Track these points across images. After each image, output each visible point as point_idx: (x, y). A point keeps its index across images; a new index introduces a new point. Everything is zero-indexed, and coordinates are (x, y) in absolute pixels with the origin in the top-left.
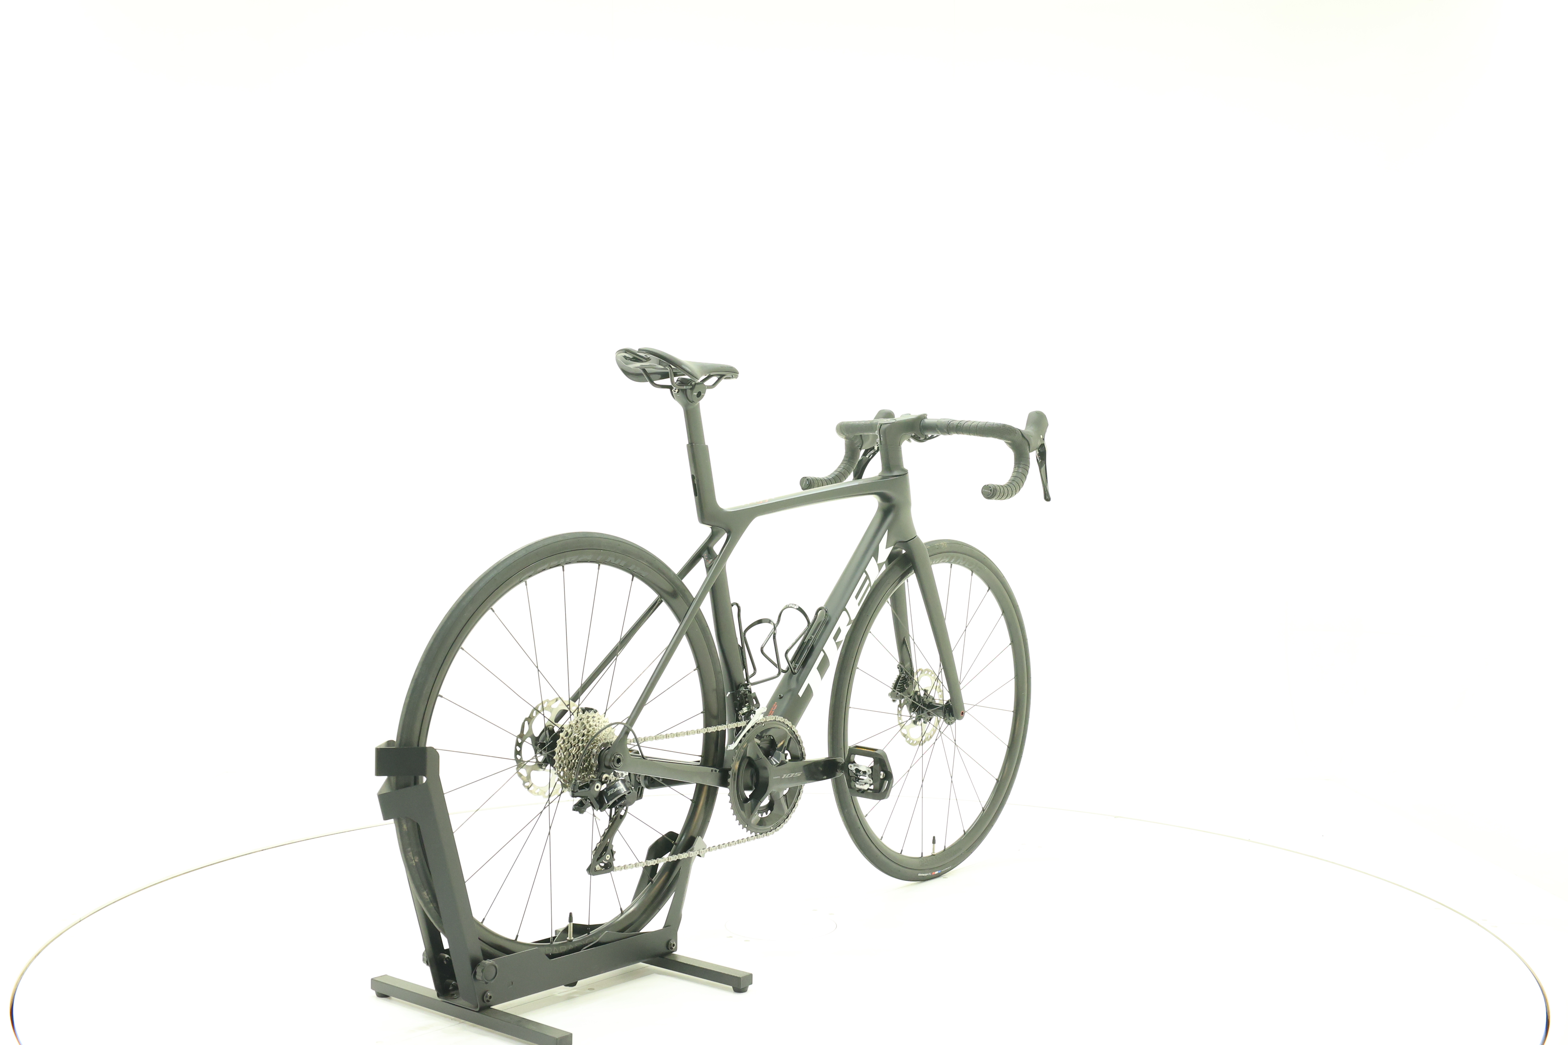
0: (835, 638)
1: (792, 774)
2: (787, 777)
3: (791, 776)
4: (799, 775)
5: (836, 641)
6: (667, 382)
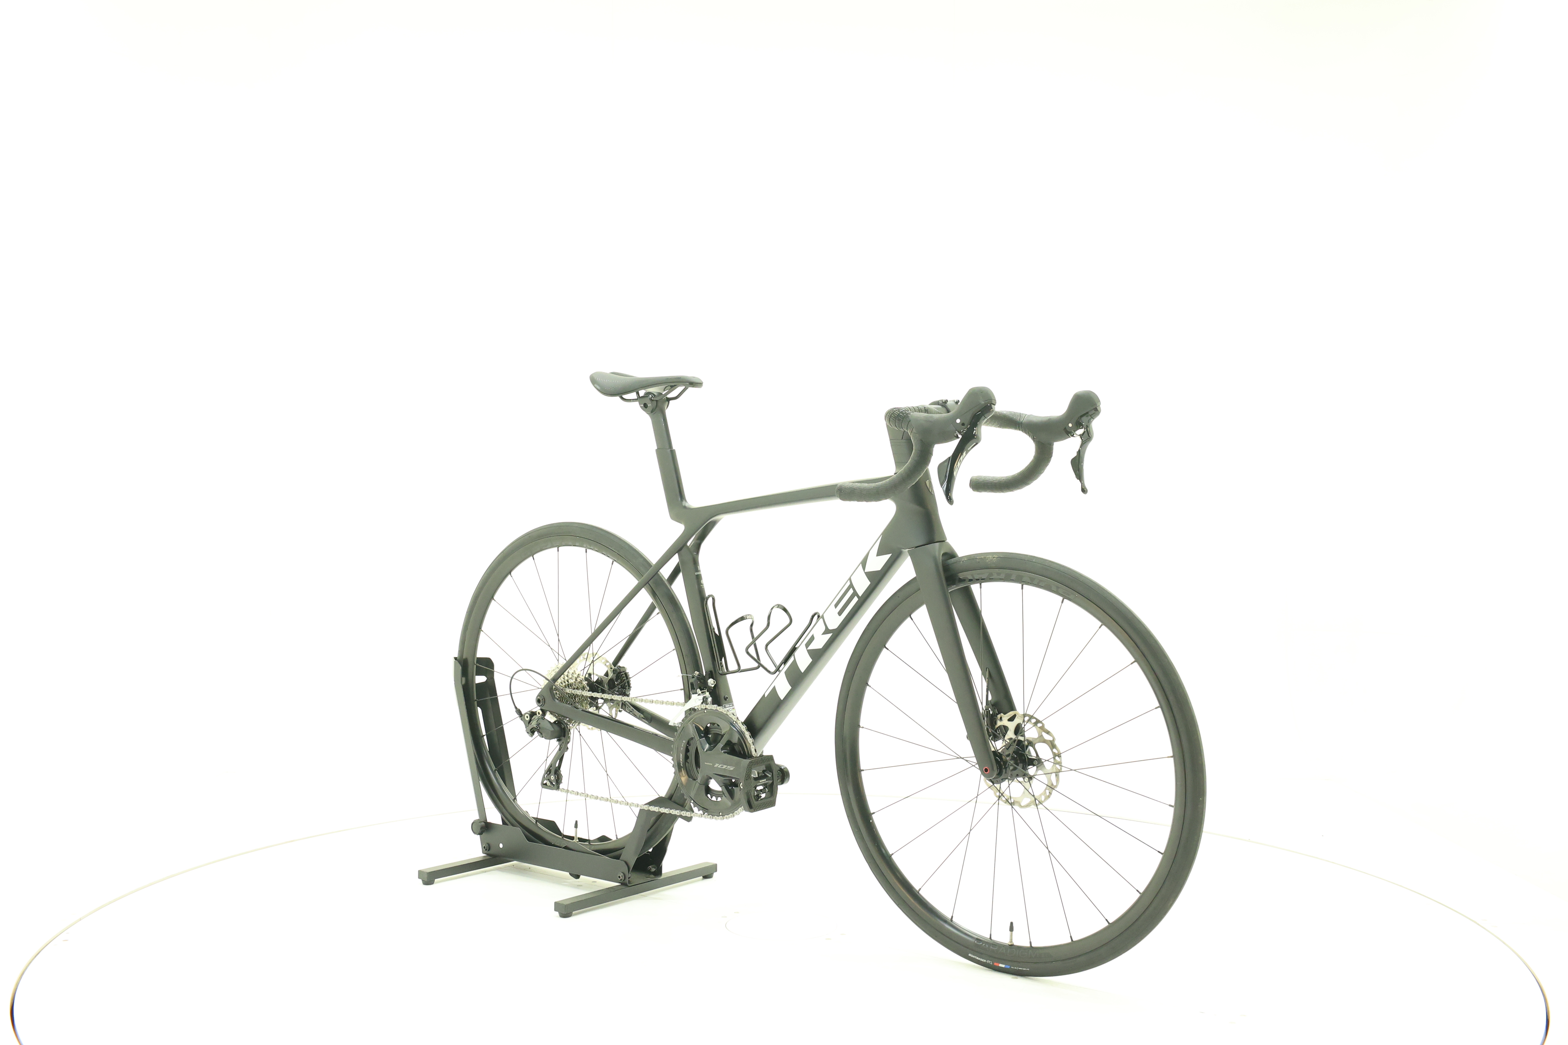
0: (807, 645)
1: (725, 767)
2: (719, 767)
3: (724, 768)
4: (732, 769)
5: (808, 649)
6: (633, 395)
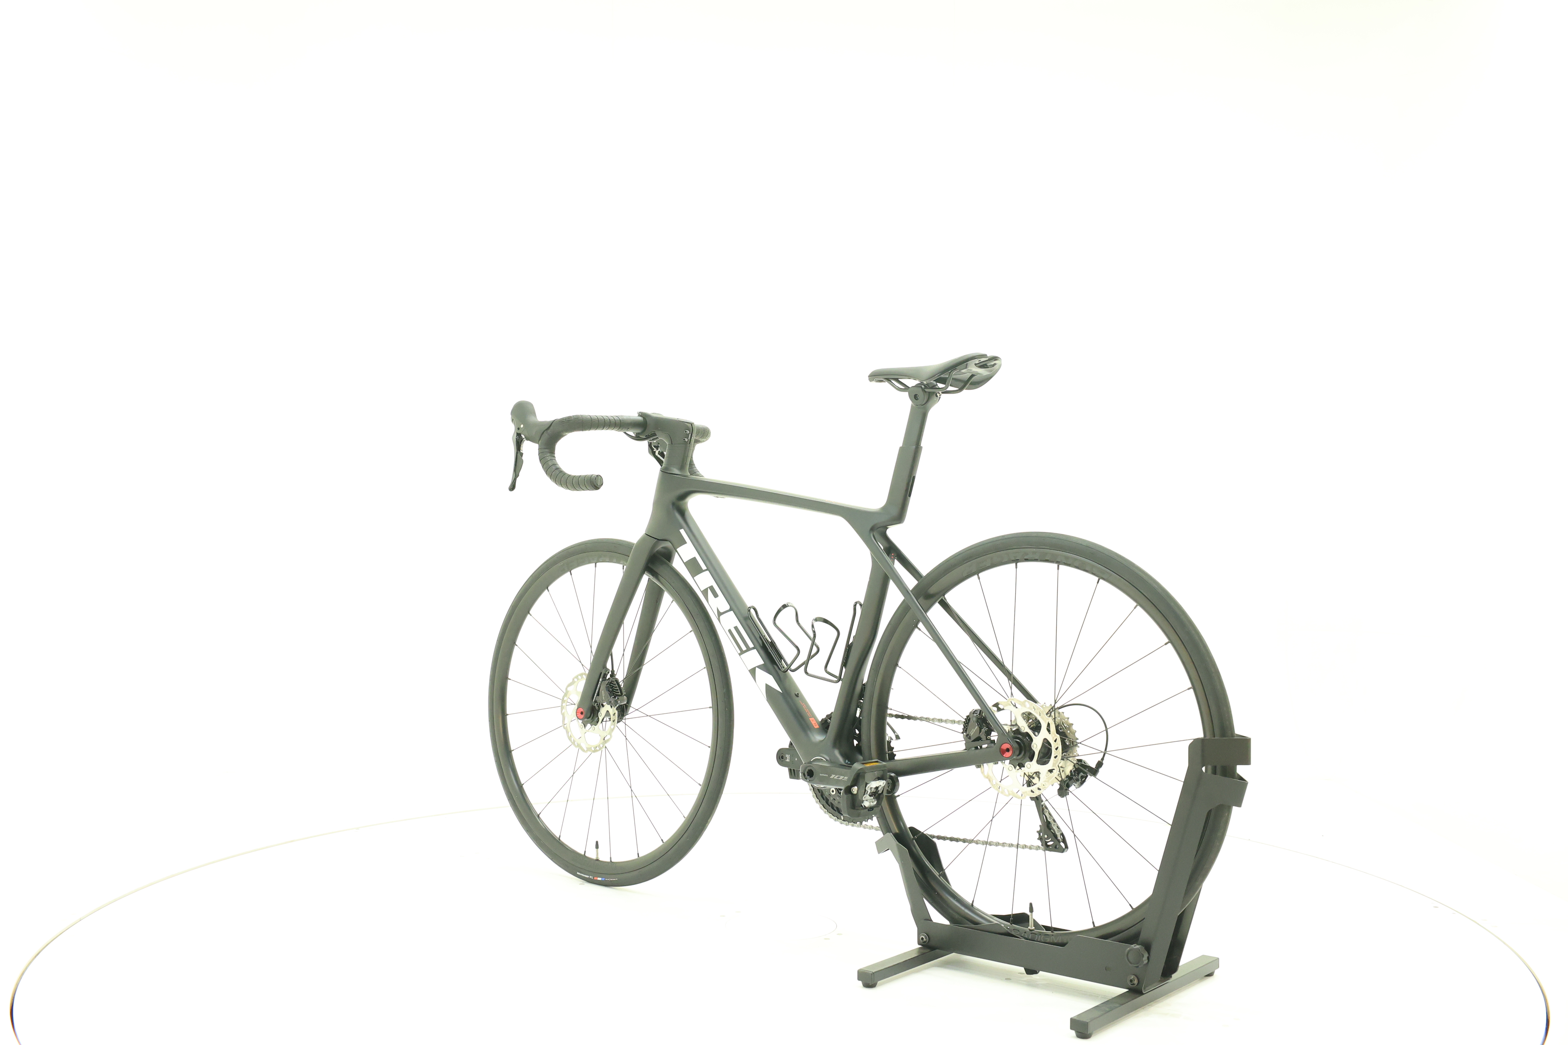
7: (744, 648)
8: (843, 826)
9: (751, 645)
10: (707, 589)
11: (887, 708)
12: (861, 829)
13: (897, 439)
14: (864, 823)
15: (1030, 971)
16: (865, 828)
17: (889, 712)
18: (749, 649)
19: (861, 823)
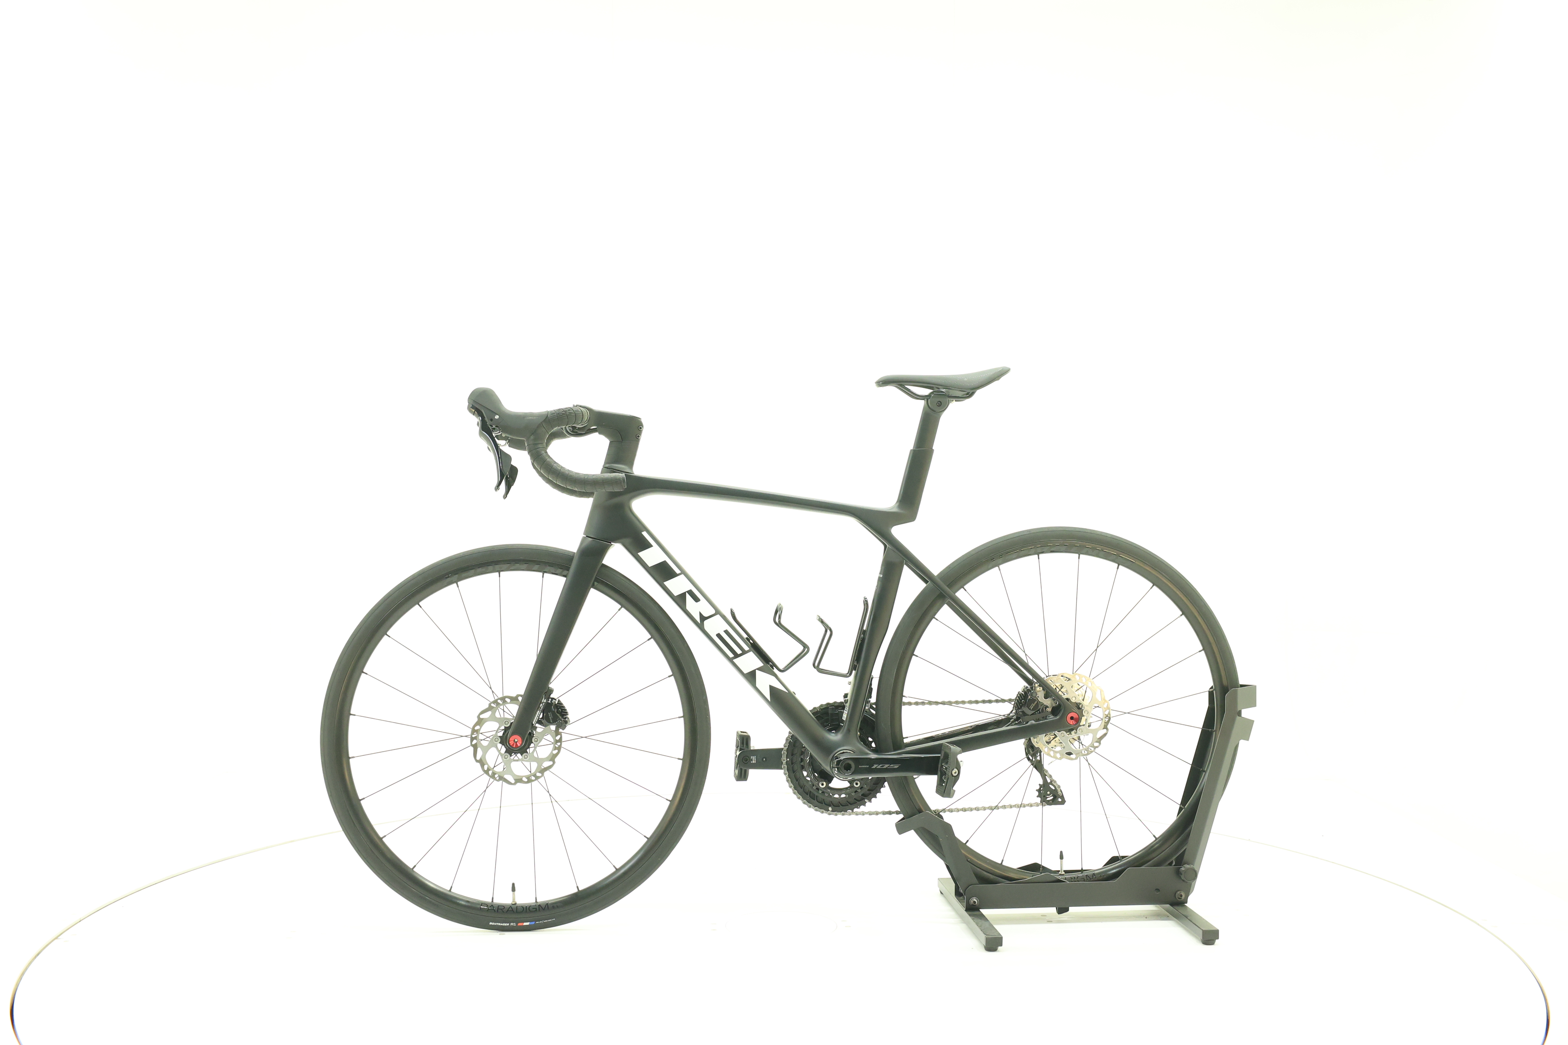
7: (739, 652)
8: (832, 816)
9: (746, 648)
10: (685, 593)
11: (902, 696)
12: (853, 816)
13: (909, 443)
14: (855, 810)
15: (1062, 910)
16: (857, 814)
17: (904, 700)
18: (744, 652)
19: (853, 810)
